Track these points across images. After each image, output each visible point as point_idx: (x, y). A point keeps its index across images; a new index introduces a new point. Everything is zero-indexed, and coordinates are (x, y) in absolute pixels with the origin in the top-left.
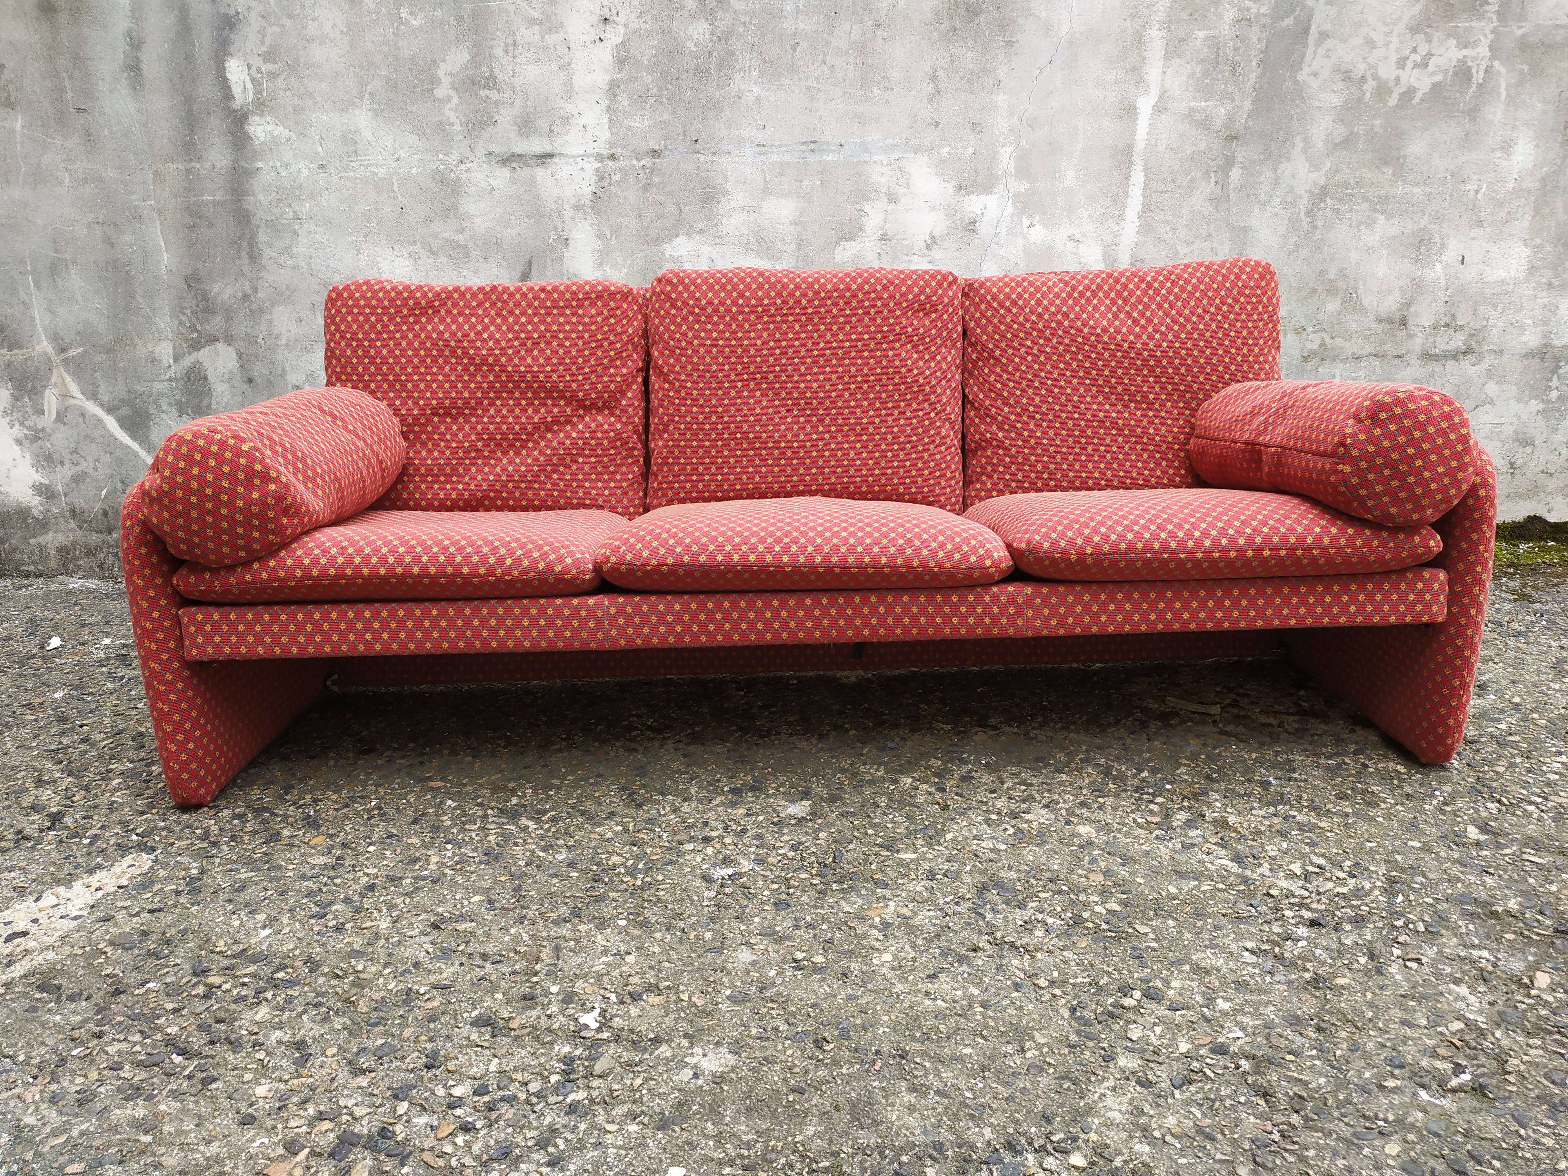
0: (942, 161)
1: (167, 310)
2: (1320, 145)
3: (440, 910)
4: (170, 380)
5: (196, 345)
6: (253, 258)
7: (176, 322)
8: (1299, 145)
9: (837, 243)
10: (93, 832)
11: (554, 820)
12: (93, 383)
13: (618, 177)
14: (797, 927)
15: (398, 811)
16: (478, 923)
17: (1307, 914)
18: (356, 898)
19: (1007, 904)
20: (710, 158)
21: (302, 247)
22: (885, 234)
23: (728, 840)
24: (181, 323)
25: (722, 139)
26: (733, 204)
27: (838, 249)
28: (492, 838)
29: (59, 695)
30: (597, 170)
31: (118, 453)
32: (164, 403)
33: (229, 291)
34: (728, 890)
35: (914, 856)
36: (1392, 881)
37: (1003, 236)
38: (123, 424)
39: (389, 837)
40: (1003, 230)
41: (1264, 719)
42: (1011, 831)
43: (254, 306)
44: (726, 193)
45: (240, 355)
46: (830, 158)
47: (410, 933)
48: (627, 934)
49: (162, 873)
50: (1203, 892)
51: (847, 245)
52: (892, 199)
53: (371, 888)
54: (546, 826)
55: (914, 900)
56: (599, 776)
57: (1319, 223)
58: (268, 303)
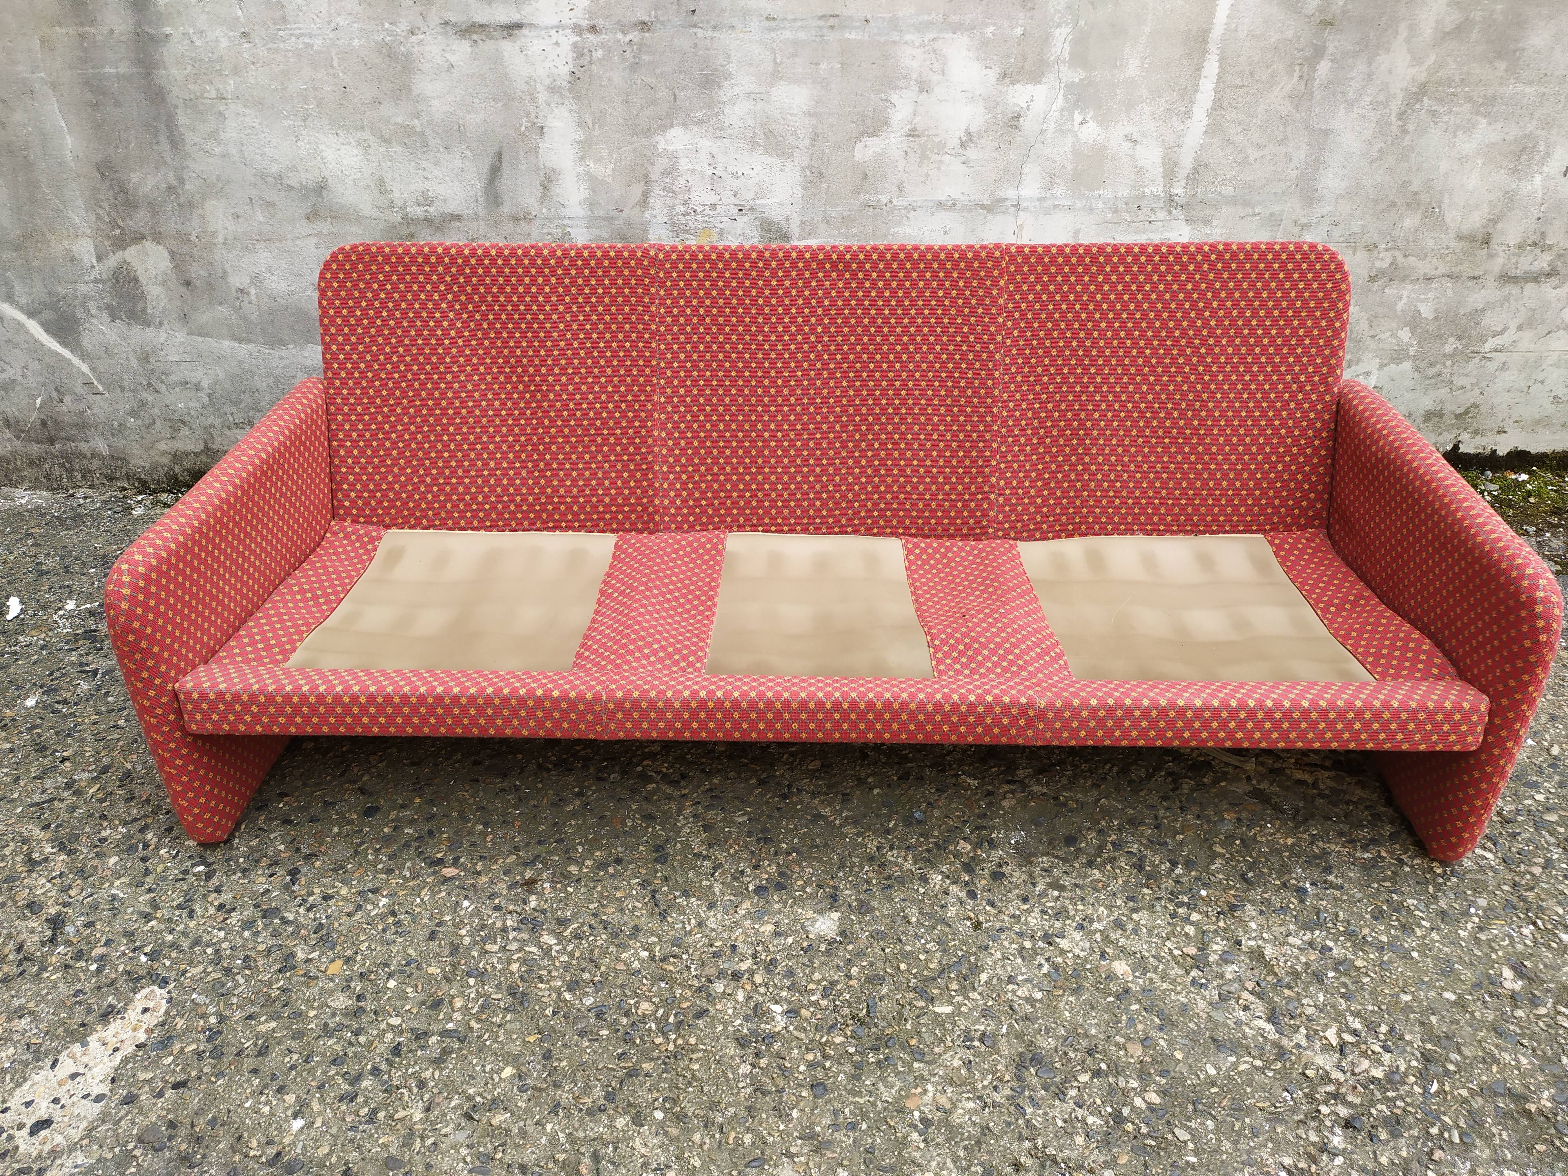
0: (984, 44)
1: (80, 202)
2: (1427, 31)
3: (471, 1091)
4: (96, 281)
5: (121, 243)
6: (175, 143)
7: (93, 218)
8: (1403, 33)
9: (858, 139)
10: (98, 951)
11: (577, 936)
12: (6, 284)
13: (600, 53)
14: (835, 1126)
15: (414, 918)
16: (512, 1113)
17: (1343, 1112)
18: (384, 1066)
19: (1046, 1088)
20: (710, 33)
21: (231, 132)
22: (914, 129)
23: (758, 979)
24: (99, 218)
25: (724, 11)
26: (737, 90)
27: (859, 146)
28: (515, 967)
29: (30, 702)
30: (575, 45)
31: (47, 359)
32: (92, 306)
33: (151, 182)
34: (763, 1062)
35: (948, 1009)
36: (1427, 1058)
37: (1049, 134)
38: (48, 327)
39: (407, 964)
40: (1051, 127)
41: (1298, 775)
42: (1046, 969)
43: (182, 200)
44: (728, 76)
45: (173, 255)
46: (852, 36)
47: (444, 1131)
48: (666, 1133)
49: (180, 1023)
50: (1240, 1073)
51: (870, 141)
52: (924, 87)
53: (396, 1050)
54: (570, 948)
55: (951, 1082)
56: (618, 861)
57: (1411, 127)
58: (197, 197)
